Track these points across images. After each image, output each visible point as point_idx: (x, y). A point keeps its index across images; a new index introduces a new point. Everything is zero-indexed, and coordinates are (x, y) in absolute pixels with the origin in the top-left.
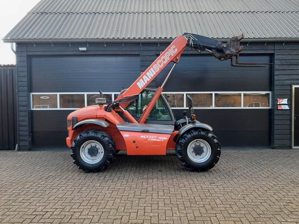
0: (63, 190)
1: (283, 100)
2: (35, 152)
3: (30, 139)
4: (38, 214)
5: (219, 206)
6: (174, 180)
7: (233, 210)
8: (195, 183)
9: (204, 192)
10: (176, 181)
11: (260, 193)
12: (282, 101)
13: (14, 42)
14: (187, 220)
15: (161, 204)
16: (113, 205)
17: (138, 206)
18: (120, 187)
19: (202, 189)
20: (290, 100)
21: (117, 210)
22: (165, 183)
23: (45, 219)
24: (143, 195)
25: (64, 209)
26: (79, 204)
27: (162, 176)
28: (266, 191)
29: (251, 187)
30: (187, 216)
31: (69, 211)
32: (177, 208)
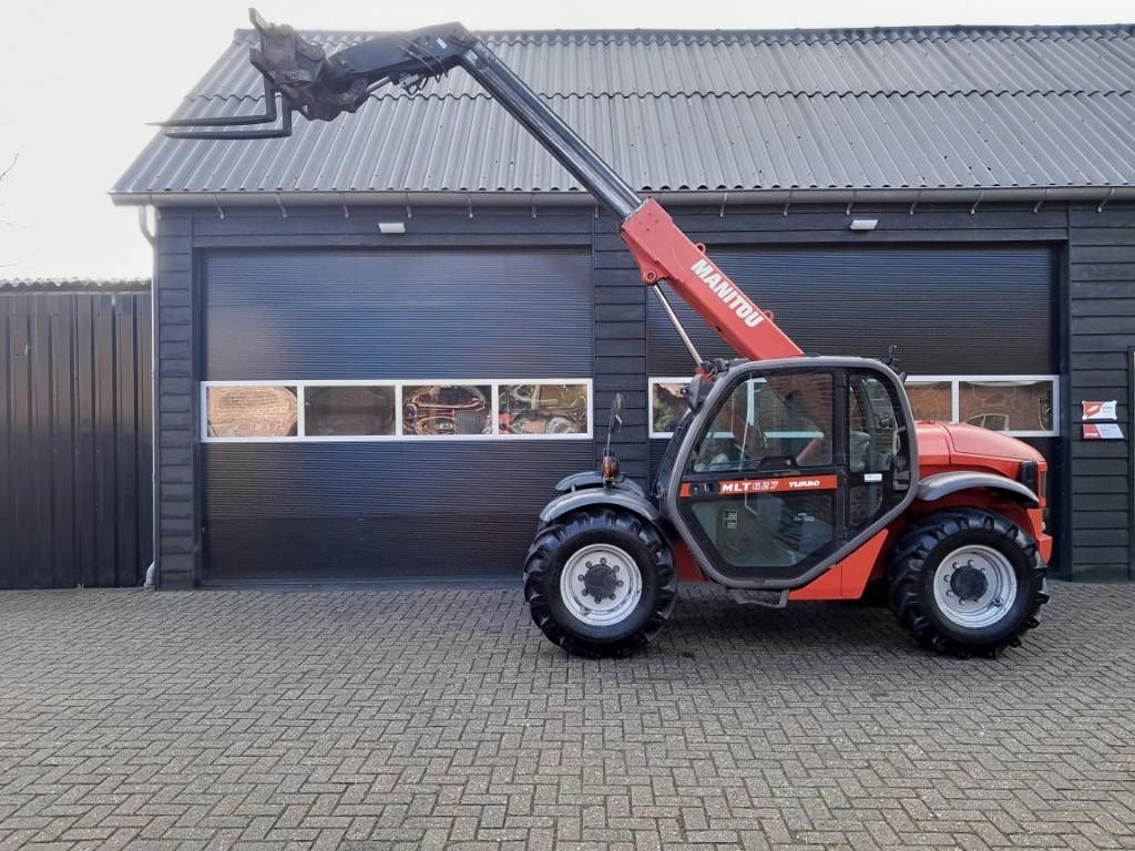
0: (372, 718)
1: (1100, 405)
2: (221, 593)
3: (197, 548)
4: (322, 790)
5: (918, 764)
6: (747, 686)
7: (972, 778)
8: (818, 694)
9: (858, 722)
10: (751, 690)
11: (1048, 725)
12: (1098, 410)
13: (152, 202)
14: (823, 807)
15: (724, 760)
16: (560, 764)
17: (647, 766)
18: (566, 709)
19: (849, 713)
20: (1128, 405)
21: (581, 777)
22: (718, 695)
23: (350, 804)
24: (651, 732)
25: (400, 775)
26: (446, 762)
27: (699, 673)
28: (1070, 718)
29: (1017, 707)
30: (820, 796)
31: (419, 783)
32: (779, 773)
